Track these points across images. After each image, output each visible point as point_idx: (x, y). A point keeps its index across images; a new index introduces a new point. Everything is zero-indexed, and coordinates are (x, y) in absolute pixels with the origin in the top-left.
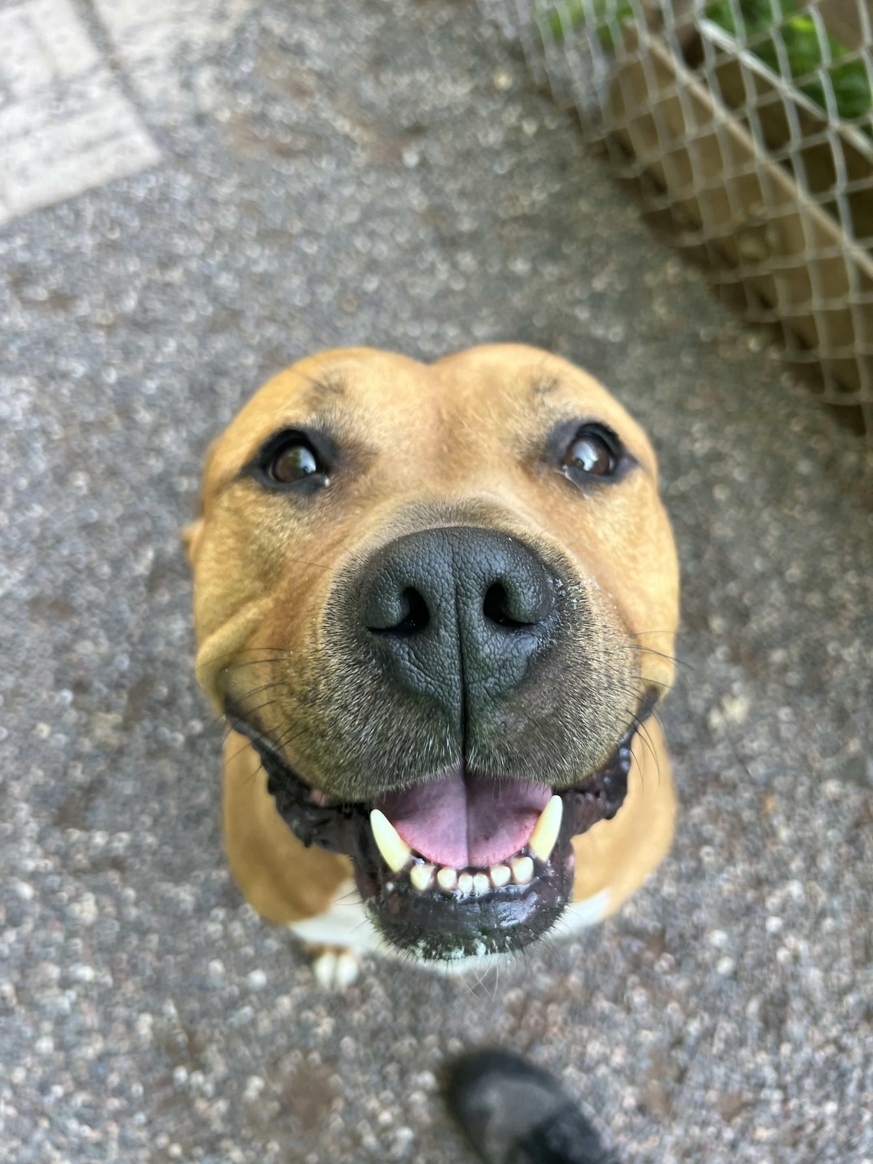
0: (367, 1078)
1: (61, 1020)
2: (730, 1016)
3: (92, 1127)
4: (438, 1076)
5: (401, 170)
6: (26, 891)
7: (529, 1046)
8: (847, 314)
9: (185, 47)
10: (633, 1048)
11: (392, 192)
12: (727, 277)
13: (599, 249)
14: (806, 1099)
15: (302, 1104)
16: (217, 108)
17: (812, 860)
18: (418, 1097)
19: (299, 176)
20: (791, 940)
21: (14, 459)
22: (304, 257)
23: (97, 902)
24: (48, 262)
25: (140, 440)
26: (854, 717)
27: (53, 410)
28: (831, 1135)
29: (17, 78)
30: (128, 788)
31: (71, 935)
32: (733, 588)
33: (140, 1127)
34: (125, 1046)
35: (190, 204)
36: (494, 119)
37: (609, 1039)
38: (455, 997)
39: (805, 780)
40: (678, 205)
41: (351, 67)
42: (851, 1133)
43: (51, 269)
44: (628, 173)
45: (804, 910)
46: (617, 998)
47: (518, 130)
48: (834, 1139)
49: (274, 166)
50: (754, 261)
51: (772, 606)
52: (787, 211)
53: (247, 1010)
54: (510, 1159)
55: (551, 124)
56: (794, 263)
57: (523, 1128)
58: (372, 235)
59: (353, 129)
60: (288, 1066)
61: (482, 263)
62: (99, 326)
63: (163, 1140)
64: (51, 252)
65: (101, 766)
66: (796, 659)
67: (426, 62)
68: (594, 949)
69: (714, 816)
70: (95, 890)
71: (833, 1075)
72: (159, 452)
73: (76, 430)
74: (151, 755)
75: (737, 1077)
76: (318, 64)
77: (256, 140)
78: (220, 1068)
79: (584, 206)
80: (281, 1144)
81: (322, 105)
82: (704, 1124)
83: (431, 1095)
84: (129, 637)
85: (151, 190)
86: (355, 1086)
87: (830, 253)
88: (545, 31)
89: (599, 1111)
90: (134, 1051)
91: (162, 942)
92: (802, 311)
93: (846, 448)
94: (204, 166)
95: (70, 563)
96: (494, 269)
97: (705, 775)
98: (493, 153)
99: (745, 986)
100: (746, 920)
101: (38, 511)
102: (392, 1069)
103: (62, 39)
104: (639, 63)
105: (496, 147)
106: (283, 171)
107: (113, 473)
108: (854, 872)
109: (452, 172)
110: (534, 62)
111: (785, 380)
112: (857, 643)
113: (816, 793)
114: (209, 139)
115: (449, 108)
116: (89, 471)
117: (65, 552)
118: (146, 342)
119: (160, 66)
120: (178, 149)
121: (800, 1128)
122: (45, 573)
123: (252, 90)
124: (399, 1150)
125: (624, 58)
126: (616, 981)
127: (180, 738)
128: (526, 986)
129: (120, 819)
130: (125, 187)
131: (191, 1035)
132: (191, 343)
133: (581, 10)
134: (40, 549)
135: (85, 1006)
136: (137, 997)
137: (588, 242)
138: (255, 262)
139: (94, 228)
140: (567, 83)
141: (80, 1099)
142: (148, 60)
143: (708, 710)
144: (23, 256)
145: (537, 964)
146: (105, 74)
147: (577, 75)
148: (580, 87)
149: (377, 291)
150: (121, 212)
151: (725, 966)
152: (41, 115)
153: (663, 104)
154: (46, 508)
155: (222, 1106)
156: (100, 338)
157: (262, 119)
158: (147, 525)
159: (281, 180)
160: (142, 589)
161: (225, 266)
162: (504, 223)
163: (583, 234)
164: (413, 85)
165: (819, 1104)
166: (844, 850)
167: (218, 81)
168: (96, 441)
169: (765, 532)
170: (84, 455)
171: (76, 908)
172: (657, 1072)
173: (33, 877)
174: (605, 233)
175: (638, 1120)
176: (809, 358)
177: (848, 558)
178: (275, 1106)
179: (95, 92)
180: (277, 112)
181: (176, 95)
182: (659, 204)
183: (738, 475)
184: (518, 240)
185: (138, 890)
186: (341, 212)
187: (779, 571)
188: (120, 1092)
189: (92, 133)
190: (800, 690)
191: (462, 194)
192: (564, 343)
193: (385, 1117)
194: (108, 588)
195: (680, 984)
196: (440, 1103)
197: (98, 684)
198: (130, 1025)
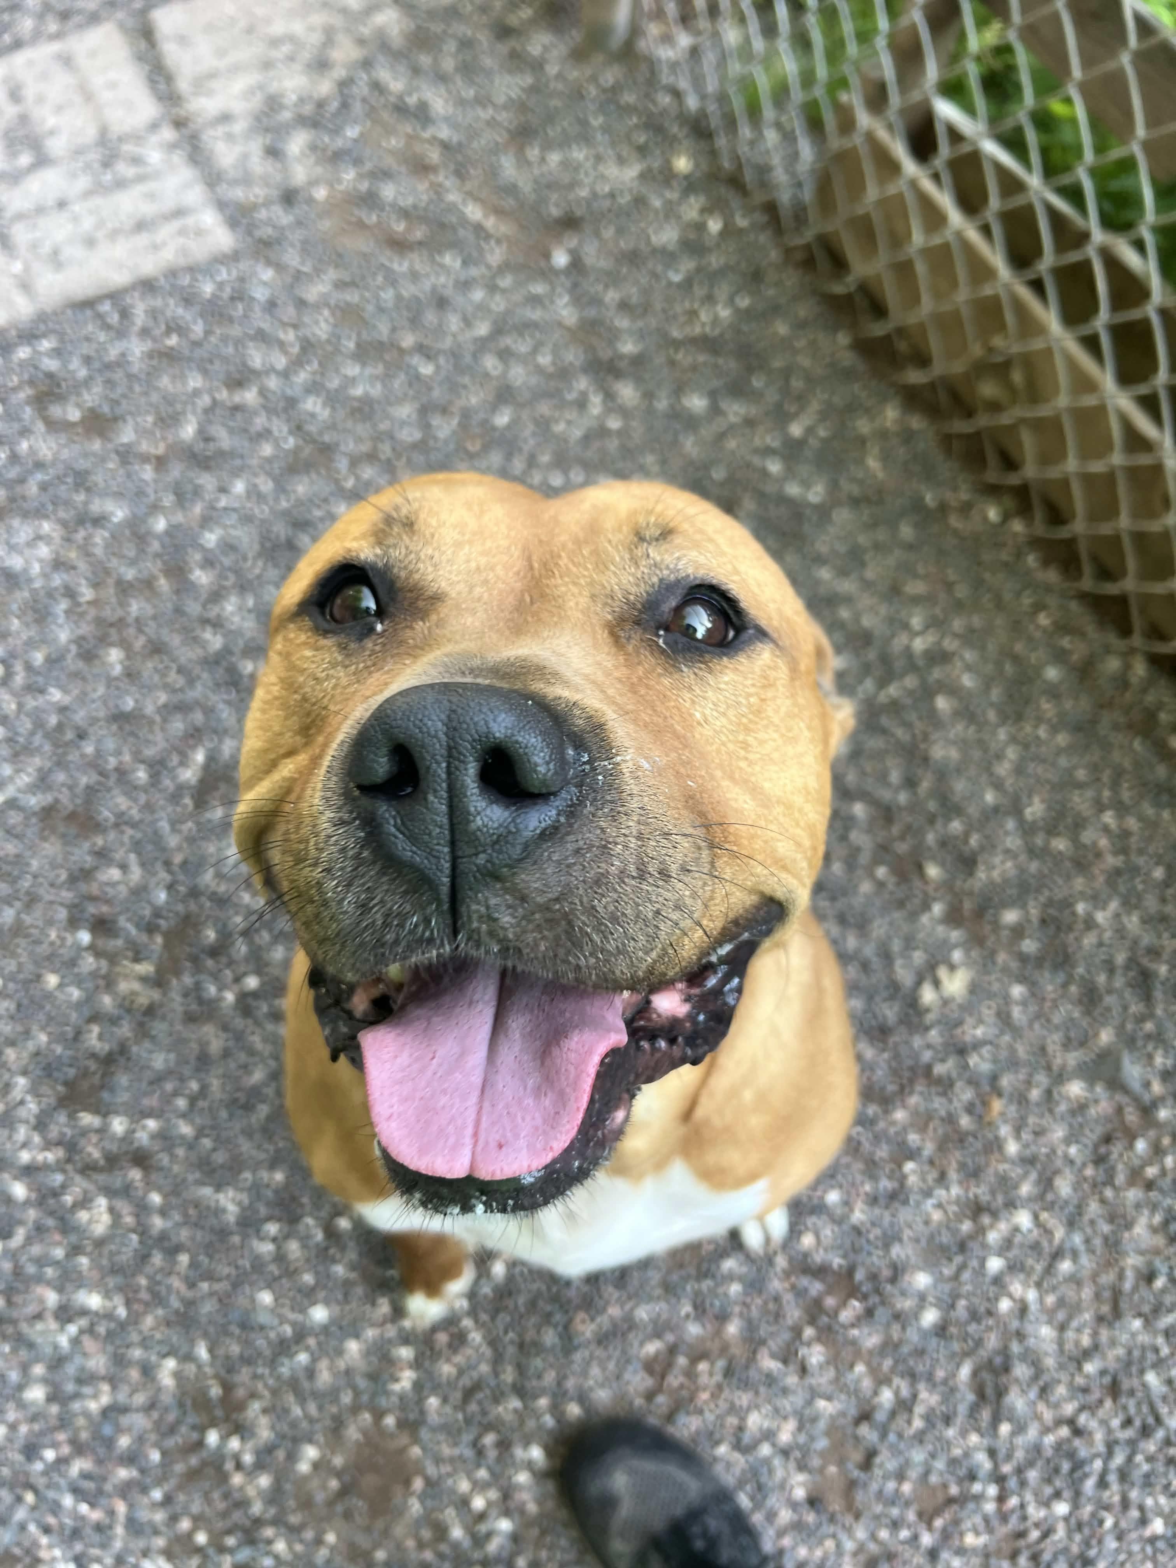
0: (456, 1452)
1: (57, 1362)
2: (934, 1385)
3: (92, 1505)
4: (549, 1452)
5: (548, 273)
6: (19, 1190)
7: (670, 1417)
8: (1110, 478)
9: (273, 103)
10: (805, 1421)
11: (535, 300)
12: (960, 426)
13: (797, 384)
14: (1029, 1497)
15: (370, 1481)
16: (313, 183)
17: (1046, 1183)
18: (523, 1478)
19: (414, 276)
20: (1016, 1288)
21: (27, 625)
22: (416, 378)
23: (111, 1210)
24: (83, 373)
25: (194, 608)
26: (1110, 1000)
27: (82, 566)
28: (1060, 1546)
29: (52, 133)
30: (159, 1061)
31: (75, 1250)
32: (956, 826)
33: (155, 1506)
34: (140, 1399)
35: (271, 305)
36: (670, 212)
37: (776, 1410)
38: (576, 1348)
39: (1042, 1079)
40: (901, 331)
41: (487, 138)
42: (1087, 1544)
43: (87, 382)
44: (838, 289)
45: (1035, 1247)
46: (787, 1356)
47: (701, 227)
48: (1066, 1550)
49: (384, 260)
50: (995, 407)
51: (1007, 851)
52: (1038, 344)
53: (303, 1358)
54: (640, 1561)
55: (742, 222)
56: (1044, 411)
57: (659, 1523)
58: (505, 355)
59: (486, 216)
60: (353, 1433)
61: (649, 396)
62: (145, 459)
63: (185, 1525)
64: (87, 360)
65: (125, 1030)
66: (1035, 920)
67: (585, 137)
68: (760, 1292)
69: (922, 1121)
70: (109, 1192)
71: (1066, 1466)
72: (217, 624)
73: (110, 592)
74: (190, 1018)
75: (940, 1465)
76: (444, 133)
77: (361, 225)
78: (265, 1433)
79: (782, 328)
80: (339, 1536)
81: (448, 184)
82: (895, 1525)
83: (540, 1476)
84: (167, 864)
85: (221, 285)
86: (438, 1460)
87: (1089, 401)
88: (738, 104)
89: (758, 1505)
90: (151, 1406)
91: (194, 1264)
92: (1054, 473)
93: (1108, 650)
94: (292, 258)
95: (95, 764)
96: (662, 404)
97: (912, 1069)
98: (668, 257)
99: (956, 1346)
100: (958, 1259)
101: (56, 695)
102: (489, 1439)
103: (113, 85)
104: (855, 148)
105: (671, 248)
106: (395, 266)
107: (157, 649)
108: (1103, 1201)
109: (612, 279)
110: (721, 142)
111: (1031, 560)
112: (1114, 905)
113: (1056, 1096)
114: (299, 223)
115: (612, 195)
116: (125, 645)
117: (89, 749)
118: (207, 481)
119: (239, 127)
120: (258, 233)
121: (1021, 1535)
122: (61, 777)
123: (357, 162)
124: (493, 1547)
125: (835, 143)
126: (786, 1336)
127: (230, 997)
128: (670, 1338)
129: (146, 1102)
130: (186, 280)
131: (228, 1387)
132: (266, 485)
133: (785, 77)
134: (56, 745)
135: (89, 1344)
136: (158, 1336)
137: (787, 373)
138: (353, 381)
139: (145, 332)
140: (764, 170)
141: (77, 1466)
142: (225, 118)
143: (919, 983)
144: (51, 364)
145: (686, 1308)
146: (168, 134)
147: (776, 160)
148: (780, 176)
149: (509, 427)
150: (180, 311)
151: (930, 1317)
152: (83, 182)
153: (883, 202)
154: (65, 691)
155: (264, 1481)
156: (148, 473)
157: (370, 200)
158: (198, 717)
159: (392, 280)
160: (188, 801)
161: (313, 388)
162: (677, 344)
163: (777, 363)
164: (565, 164)
165: (1046, 1504)
166: (1089, 1172)
167: (313, 148)
168: (135, 607)
169: (999, 756)
170: (120, 623)
171: (83, 1216)
172: (837, 1453)
173: (29, 1172)
174: (805, 361)
175: (810, 1518)
176: (1063, 533)
177: (1106, 793)
178: (334, 1484)
179: (154, 157)
180: (388, 191)
181: (258, 164)
182: (878, 329)
183: (968, 681)
184: (694, 368)
185: (165, 1196)
186: (467, 322)
187: (1016, 809)
188: (131, 1459)
189: (148, 209)
190: (1039, 961)
191: (624, 306)
192: (749, 504)
193: (478, 1503)
194: (143, 798)
195: (871, 1340)
196: (550, 1486)
197: (125, 924)
198: (148, 1371)
